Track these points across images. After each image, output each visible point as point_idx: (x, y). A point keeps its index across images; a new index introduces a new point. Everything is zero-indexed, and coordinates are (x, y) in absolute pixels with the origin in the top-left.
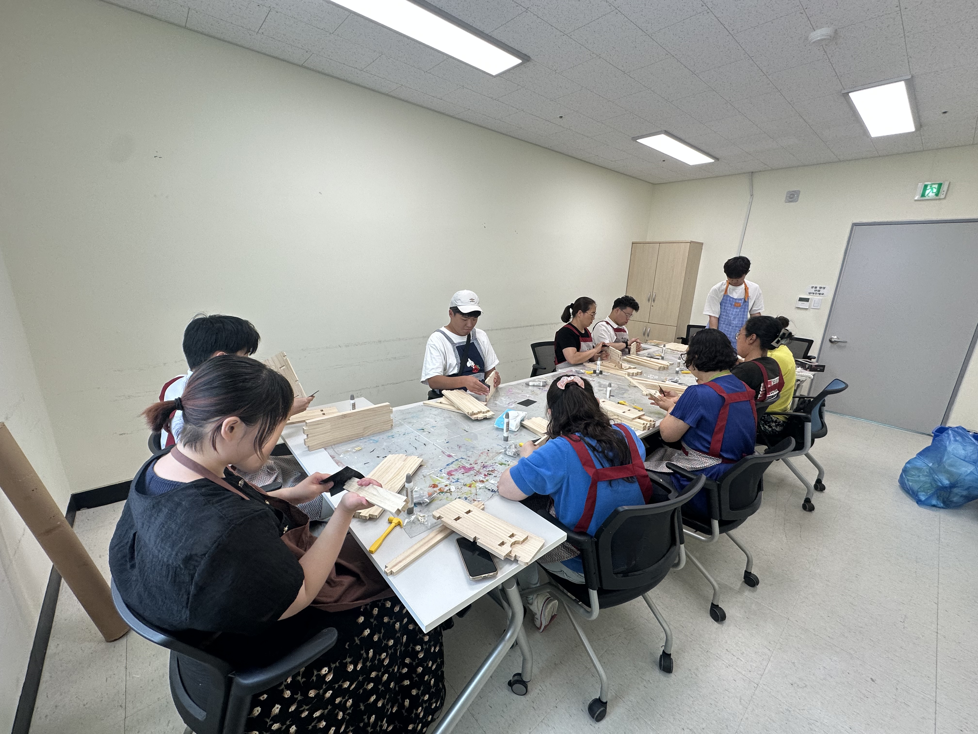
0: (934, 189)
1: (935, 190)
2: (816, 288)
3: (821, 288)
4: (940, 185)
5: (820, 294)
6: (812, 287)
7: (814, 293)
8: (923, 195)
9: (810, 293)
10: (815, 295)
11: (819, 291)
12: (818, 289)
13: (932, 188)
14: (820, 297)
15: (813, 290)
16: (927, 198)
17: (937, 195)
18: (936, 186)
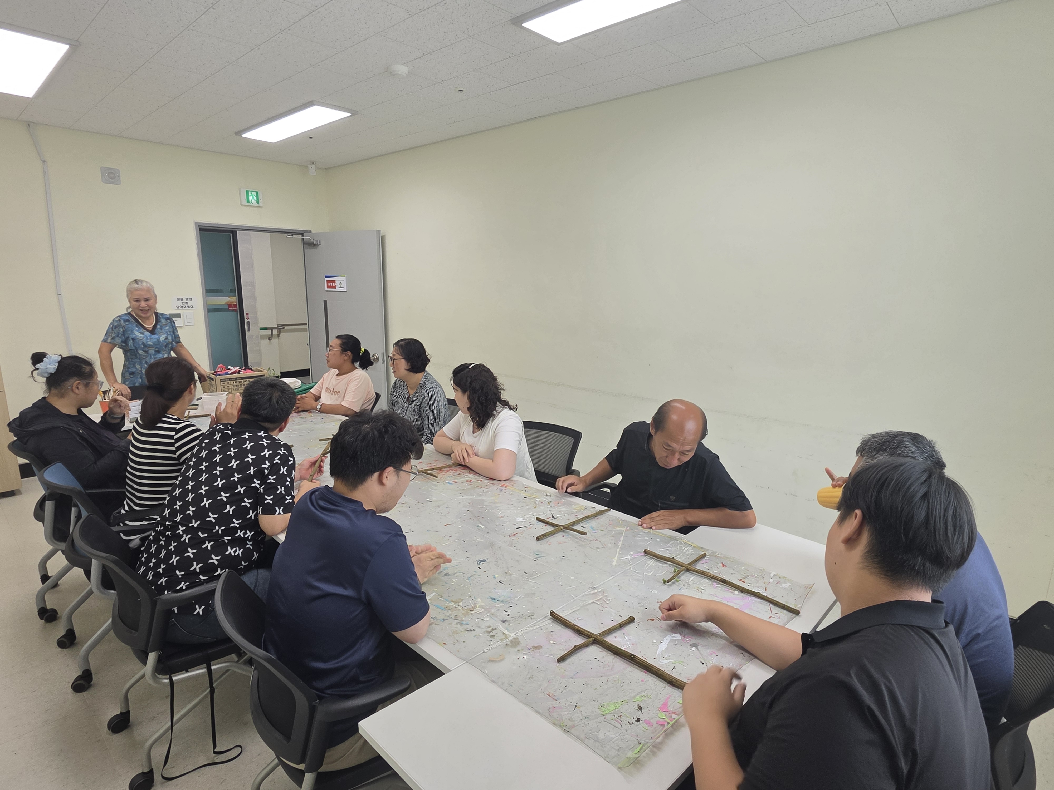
0: (254, 196)
1: (255, 198)
2: (182, 300)
3: (187, 299)
4: (257, 193)
5: (189, 307)
6: (178, 299)
7: (182, 307)
8: (248, 201)
9: (178, 307)
10: (184, 308)
11: (187, 303)
12: (185, 301)
13: (252, 195)
14: (189, 311)
15: (180, 303)
16: (251, 204)
17: (258, 203)
18: (255, 194)
